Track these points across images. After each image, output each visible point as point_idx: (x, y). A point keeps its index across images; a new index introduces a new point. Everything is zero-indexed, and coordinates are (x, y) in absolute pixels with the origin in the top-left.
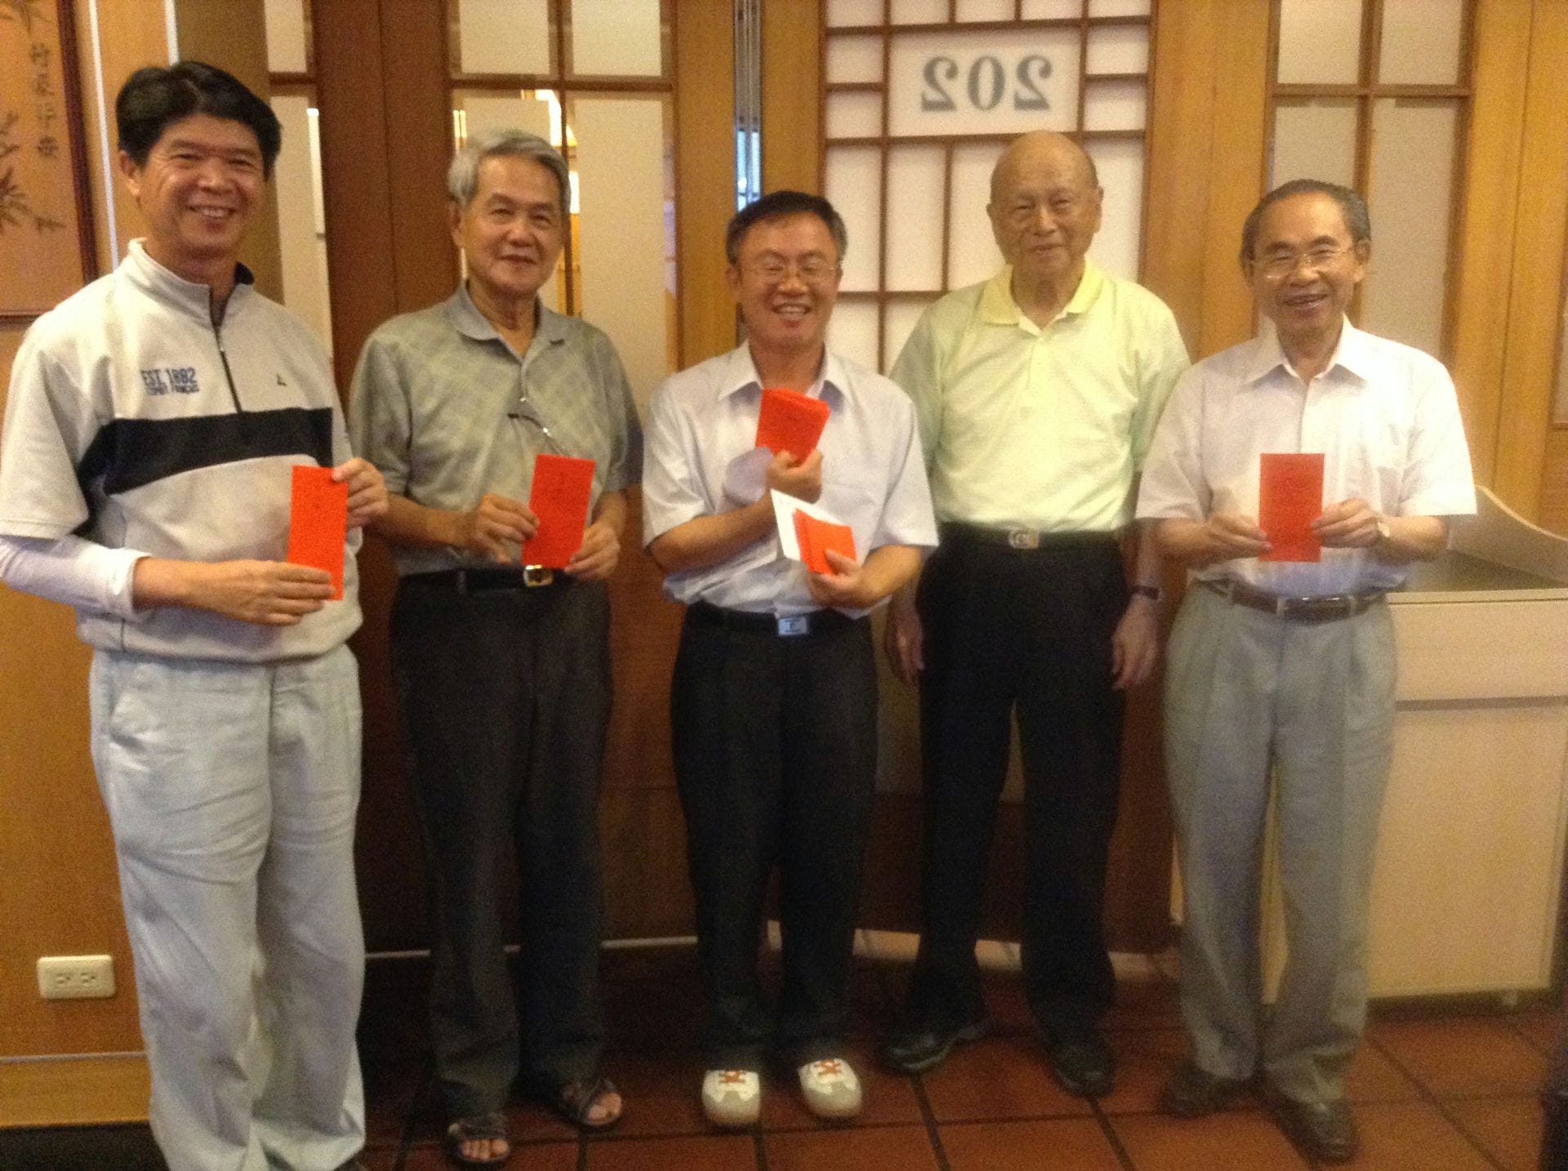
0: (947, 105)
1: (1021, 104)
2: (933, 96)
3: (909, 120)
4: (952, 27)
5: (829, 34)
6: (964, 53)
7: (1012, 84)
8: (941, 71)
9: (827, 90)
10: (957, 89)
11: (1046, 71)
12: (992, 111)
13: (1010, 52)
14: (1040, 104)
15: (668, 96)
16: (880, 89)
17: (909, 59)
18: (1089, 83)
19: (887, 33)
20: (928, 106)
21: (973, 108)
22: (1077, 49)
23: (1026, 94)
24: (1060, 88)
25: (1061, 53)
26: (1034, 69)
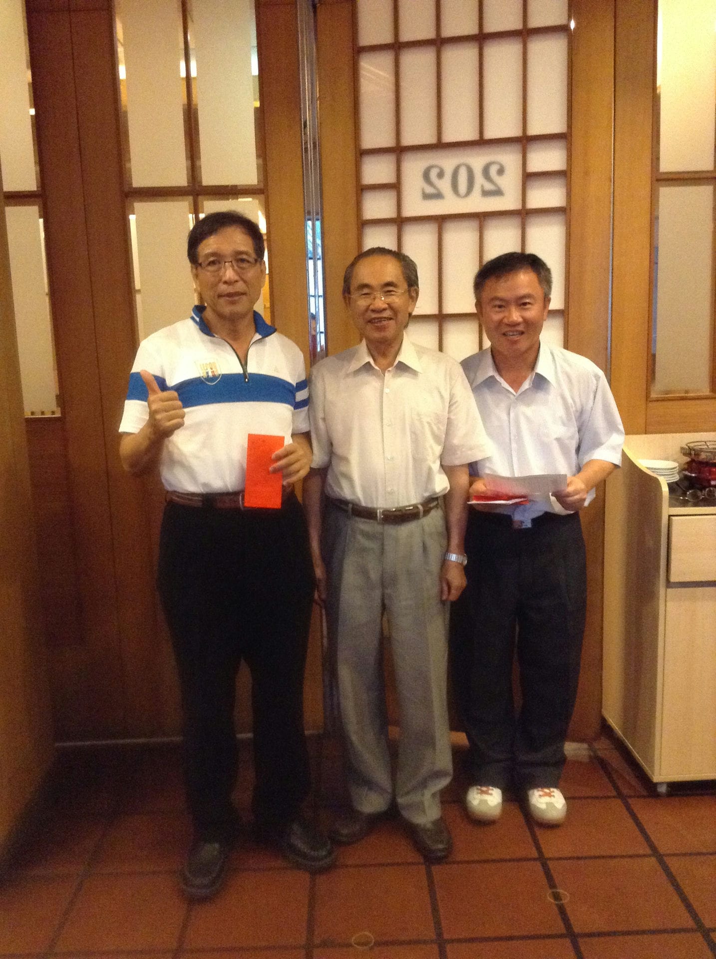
0: (438, 196)
1: (486, 193)
2: (429, 190)
3: (414, 206)
4: (440, 146)
5: (362, 153)
6: (448, 162)
7: (479, 180)
8: (433, 174)
9: (362, 189)
10: (445, 185)
11: (501, 171)
12: (466, 199)
13: (477, 160)
14: (498, 192)
15: (262, 197)
16: (396, 187)
17: (413, 167)
18: (528, 177)
19: (399, 151)
20: (427, 197)
21: (455, 196)
22: (520, 157)
23: (489, 186)
24: (510, 182)
25: (510, 159)
26: (493, 170)
